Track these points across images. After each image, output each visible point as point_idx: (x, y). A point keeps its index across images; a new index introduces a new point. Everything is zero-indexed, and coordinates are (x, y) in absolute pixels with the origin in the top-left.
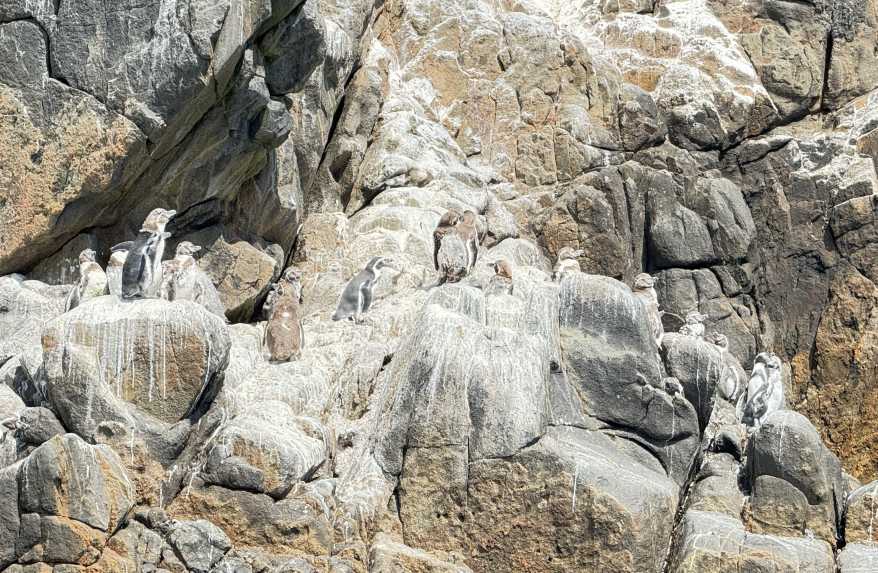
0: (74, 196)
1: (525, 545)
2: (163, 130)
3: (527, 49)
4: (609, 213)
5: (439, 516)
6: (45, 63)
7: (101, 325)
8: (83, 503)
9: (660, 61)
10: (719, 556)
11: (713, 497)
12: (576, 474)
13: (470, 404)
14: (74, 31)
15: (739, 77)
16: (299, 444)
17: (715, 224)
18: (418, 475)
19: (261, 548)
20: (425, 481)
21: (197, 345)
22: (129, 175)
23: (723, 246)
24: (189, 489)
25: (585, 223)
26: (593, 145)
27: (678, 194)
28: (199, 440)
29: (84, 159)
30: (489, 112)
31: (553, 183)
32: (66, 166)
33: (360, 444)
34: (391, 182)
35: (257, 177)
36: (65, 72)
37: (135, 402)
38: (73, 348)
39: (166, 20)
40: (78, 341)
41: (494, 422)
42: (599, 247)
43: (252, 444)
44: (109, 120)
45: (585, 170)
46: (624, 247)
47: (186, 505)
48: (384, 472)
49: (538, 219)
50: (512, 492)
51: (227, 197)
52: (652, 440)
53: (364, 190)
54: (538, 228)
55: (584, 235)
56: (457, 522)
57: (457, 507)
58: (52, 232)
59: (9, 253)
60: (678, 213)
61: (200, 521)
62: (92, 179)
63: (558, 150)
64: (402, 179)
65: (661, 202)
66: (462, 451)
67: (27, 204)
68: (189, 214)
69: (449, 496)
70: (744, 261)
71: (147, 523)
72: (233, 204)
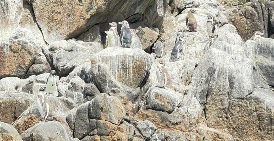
0: (93, 13)
1: (249, 127)
4: (257, 15)
5: (219, 118)
7: (111, 57)
8: (109, 116)
12: (266, 104)
13: (229, 81)
16: (176, 95)
18: (212, 104)
19: (166, 130)
20: (214, 106)
21: (142, 63)
24: (141, 110)
25: (249, 18)
28: (143, 94)
29: (97, 1)
31: (237, 5)
32: (91, 4)
33: (189, 94)
34: (187, 6)
37: (122, 82)
38: (102, 64)
40: (103, 62)
41: (237, 87)
42: (253, 26)
43: (161, 95)
45: (247, 1)
46: (261, 26)
47: (140, 115)
48: (200, 103)
49: (233, 17)
50: (244, 110)
51: (141, 13)
53: (178, 9)
54: (233, 20)
55: (248, 22)
56: (225, 119)
57: (225, 114)
58: (86, 25)
59: (72, 32)
61: (146, 121)
62: (100, 8)
64: (191, 5)
65: (273, 11)
66: (226, 96)
67: (77, 16)
69: (222, 111)
71: (129, 121)
72: (143, 15)
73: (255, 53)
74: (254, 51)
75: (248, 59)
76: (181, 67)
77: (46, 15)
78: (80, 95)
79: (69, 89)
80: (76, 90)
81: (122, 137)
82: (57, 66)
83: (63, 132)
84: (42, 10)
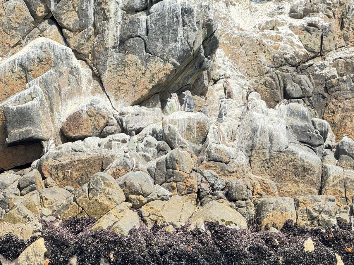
0: (155, 84)
1: (286, 174)
2: (180, 67)
3: (248, 40)
4: (275, 84)
5: (262, 167)
6: (144, 49)
7: (178, 119)
8: (182, 166)
9: (278, 43)
10: (339, 176)
11: (329, 160)
12: (299, 156)
13: (269, 138)
14: (153, 40)
15: (299, 47)
17: (303, 87)
18: (256, 157)
19: (225, 177)
20: (258, 158)
21: (204, 124)
22: (170, 78)
23: (305, 93)
24: (204, 162)
25: (268, 87)
26: (268, 66)
27: (292, 79)
28: (204, 149)
29: (158, 74)
30: (238, 58)
31: (258, 76)
32: (152, 76)
34: (221, 78)
35: (199, 78)
36: (151, 51)
37: (188, 139)
38: (171, 126)
39: (180, 37)
40: (172, 124)
41: (276, 143)
42: (272, 94)
43: (219, 150)
44: (165, 64)
45: (266, 73)
46: (279, 93)
47: (204, 166)
48: (246, 156)
49: (255, 86)
50: (282, 161)
52: (312, 146)
53: (213, 80)
54: (255, 89)
55: (268, 91)
56: (267, 168)
57: (267, 165)
58: (148, 94)
59: (136, 99)
60: (293, 84)
61: (209, 170)
62: (160, 80)
63: (258, 68)
64: (224, 77)
65: (288, 81)
66: (268, 150)
67: (141, 87)
68: (183, 88)
69: (264, 162)
70: (310, 97)
71: (196, 171)
72: (193, 85)
73: (287, 115)
75: (282, 120)
76: (226, 127)
77: (113, 85)
78: (154, 150)
79: (144, 146)
80: (150, 146)
81: (193, 184)
82: (126, 128)
83: (148, 180)
84: (109, 81)
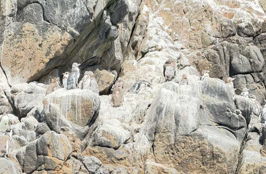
0: (52, 57)
1: (193, 162)
2: (79, 36)
3: (192, 7)
4: (218, 58)
5: (166, 153)
6: (42, 16)
7: (61, 97)
8: (56, 152)
9: (234, 9)
10: (253, 164)
11: (251, 146)
12: (208, 140)
13: (175, 119)
14: (51, 6)
15: (258, 13)
16: (123, 133)
17: (252, 60)
18: (159, 141)
19: (111, 164)
20: (161, 143)
21: (90, 103)
22: (69, 50)
23: (254, 67)
24: (89, 147)
25: (211, 61)
26: (213, 36)
27: (240, 51)
28: (91, 132)
29: (55, 46)
30: (181, 27)
31: (201, 49)
32: (50, 48)
33: (141, 132)
34: (150, 50)
35: (108, 50)
36: (48, 19)
37: (72, 121)
38: (52, 104)
39: (79, 2)
40: (54, 102)
41: (183, 125)
42: (215, 68)
43: (108, 133)
44: (62, 33)
45: (211, 44)
46: (223, 68)
47: (88, 152)
48: (149, 140)
49: (196, 60)
50: (188, 146)
51: (99, 56)
52: (232, 129)
53: (142, 52)
54: (196, 63)
55: (211, 65)
56: (172, 155)
57: (171, 151)
58: (46, 68)
59: (33, 75)
60: (240, 57)
61: (92, 157)
62: (57, 52)
63: (202, 38)
64: (154, 49)
65: (234, 54)
66: (173, 133)
67: (38, 60)
69: (169, 147)
70: (261, 71)
71: (76, 157)
72: (101, 58)
73: (203, 92)
74: (201, 90)
75: (195, 98)
76: (134, 107)
77: (9, 59)
78: (32, 133)
79: (22, 128)
80: (29, 129)
81: (67, 172)
82: (18, 108)
84: (6, 54)
